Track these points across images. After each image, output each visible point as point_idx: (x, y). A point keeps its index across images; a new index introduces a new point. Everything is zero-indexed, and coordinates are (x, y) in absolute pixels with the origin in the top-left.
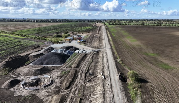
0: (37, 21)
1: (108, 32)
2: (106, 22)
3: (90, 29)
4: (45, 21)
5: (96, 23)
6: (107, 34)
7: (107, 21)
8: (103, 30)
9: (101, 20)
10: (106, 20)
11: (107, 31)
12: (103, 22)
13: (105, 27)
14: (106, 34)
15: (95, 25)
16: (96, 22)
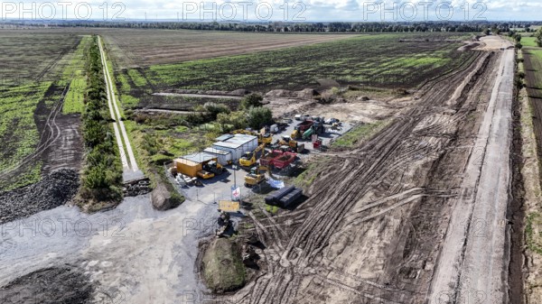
0: (286, 30)
1: (525, 102)
2: (528, 30)
3: (430, 65)
4: (307, 30)
5: (478, 37)
6: (516, 118)
7: (530, 28)
8: (498, 80)
9: (506, 25)
10: (527, 26)
11: (524, 91)
12: (512, 34)
13: (517, 61)
14: (509, 115)
15: (469, 48)
16: (482, 33)
